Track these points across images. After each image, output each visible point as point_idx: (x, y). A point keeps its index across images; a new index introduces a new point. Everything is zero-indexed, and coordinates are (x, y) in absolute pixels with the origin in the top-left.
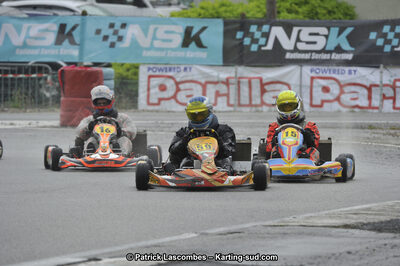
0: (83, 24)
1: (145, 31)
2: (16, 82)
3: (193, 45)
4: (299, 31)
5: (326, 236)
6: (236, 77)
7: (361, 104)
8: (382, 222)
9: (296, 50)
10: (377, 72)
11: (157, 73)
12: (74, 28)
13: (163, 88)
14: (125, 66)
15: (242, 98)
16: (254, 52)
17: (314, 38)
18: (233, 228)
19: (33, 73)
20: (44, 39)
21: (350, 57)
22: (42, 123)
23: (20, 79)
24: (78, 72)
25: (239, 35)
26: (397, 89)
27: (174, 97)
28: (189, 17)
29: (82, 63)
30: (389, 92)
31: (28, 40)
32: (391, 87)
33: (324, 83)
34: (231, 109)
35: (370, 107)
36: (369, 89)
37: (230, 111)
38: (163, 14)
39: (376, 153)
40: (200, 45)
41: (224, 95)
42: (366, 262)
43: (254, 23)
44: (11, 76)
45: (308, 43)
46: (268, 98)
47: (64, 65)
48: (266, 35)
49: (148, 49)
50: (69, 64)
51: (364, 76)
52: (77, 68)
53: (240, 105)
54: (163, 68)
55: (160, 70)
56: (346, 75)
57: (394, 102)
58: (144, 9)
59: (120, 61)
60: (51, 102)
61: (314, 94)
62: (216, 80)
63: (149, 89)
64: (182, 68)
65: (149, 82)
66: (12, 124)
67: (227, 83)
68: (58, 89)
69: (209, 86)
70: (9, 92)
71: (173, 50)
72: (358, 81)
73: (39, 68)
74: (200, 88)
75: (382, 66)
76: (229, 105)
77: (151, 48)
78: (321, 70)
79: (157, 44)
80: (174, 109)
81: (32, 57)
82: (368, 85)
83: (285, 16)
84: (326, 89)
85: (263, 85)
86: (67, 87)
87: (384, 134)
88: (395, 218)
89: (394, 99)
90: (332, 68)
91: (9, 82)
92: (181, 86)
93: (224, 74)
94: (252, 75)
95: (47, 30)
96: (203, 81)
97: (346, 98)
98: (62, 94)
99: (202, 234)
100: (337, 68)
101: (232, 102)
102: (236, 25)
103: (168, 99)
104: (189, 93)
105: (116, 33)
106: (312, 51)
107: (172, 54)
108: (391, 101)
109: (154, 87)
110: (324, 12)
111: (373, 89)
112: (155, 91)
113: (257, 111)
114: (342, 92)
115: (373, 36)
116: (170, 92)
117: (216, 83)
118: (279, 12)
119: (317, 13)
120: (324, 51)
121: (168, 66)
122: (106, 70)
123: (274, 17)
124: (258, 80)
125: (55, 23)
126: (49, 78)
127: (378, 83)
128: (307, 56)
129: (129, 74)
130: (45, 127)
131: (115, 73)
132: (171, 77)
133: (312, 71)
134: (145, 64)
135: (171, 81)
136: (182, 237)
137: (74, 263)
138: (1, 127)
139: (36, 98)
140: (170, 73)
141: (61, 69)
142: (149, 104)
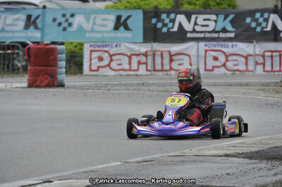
0: (44, 15)
1: (88, 19)
3: (122, 28)
4: (196, 18)
5: (212, 162)
6: (152, 51)
7: (240, 69)
8: (252, 152)
9: (194, 31)
10: (251, 46)
11: (97, 49)
12: (37, 18)
13: (101, 59)
14: (73, 44)
15: (156, 65)
16: (164, 33)
17: (207, 22)
18: (147, 158)
19: (9, 49)
20: (16, 25)
21: (232, 35)
22: (15, 85)
24: (40, 49)
25: (154, 21)
26: (266, 58)
27: (109, 65)
28: (119, 9)
29: (43, 42)
30: (260, 60)
31: (5, 26)
32: (261, 56)
33: (214, 54)
34: (149, 73)
35: (247, 71)
36: (246, 58)
37: (148, 75)
38: (101, 7)
39: (250, 103)
40: (127, 28)
41: (144, 63)
42: (240, 180)
43: (164, 13)
45: (202, 26)
46: (174, 65)
47: (31, 44)
48: (173, 21)
49: (90, 32)
50: (34, 43)
51: (243, 49)
52: (39, 46)
53: (155, 70)
54: (101, 45)
55: (99, 46)
56: (229, 48)
57: (264, 67)
58: (87, 4)
59: (70, 41)
60: (21, 70)
61: (207, 62)
62: (138, 53)
63: (91, 60)
64: (114, 45)
65: (91, 55)
67: (146, 55)
68: (26, 61)
69: (133, 57)
71: (108, 32)
72: (238, 52)
73: (12, 46)
74: (127, 58)
75: (255, 41)
76: (147, 70)
77: (92, 31)
78: (213, 45)
79: (96, 28)
80: (108, 74)
81: (8, 38)
82: (245, 55)
83: (186, 7)
84: (216, 59)
85: (171, 56)
86: (32, 59)
87: (257, 90)
88: (261, 149)
89: (264, 64)
90: (220, 43)
92: (114, 58)
93: (144, 48)
94: (163, 49)
95: (18, 19)
96: (129, 54)
97: (229, 65)
98: (29, 64)
99: (125, 162)
100: (223, 43)
101: (149, 68)
102: (152, 14)
103: (105, 67)
104: (119, 62)
105: (67, 21)
106: (205, 32)
107: (106, 35)
108: (262, 66)
109: (94, 59)
110: (214, 4)
111: (249, 58)
113: (167, 74)
114: (227, 60)
115: (248, 20)
116: (106, 62)
117: (138, 55)
118: (182, 5)
119: (209, 5)
120: (214, 31)
121: (104, 44)
122: (60, 47)
123: (179, 8)
124: (168, 53)
125: (24, 14)
126: (21, 53)
127: (252, 53)
128: (202, 35)
129: (77, 49)
130: (17, 88)
131: (66, 49)
132: (106, 51)
133: (205, 46)
134: (87, 42)
135: (107, 54)
136: (111, 165)
137: (34, 184)
139: (10, 67)
140: (106, 49)
141: (28, 46)
142: (91, 70)
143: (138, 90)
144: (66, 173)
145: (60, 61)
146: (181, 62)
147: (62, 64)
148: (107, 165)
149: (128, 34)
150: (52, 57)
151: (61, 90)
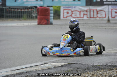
6: (89, 9)
9: (107, 1)
11: (67, 9)
13: (68, 13)
14: (56, 7)
16: (94, 2)
19: (30, 9)
22: (32, 24)
23: (26, 11)
27: (71, 15)
29: (44, 6)
33: (115, 10)
34: (88, 19)
44: (23, 10)
49: (63, 2)
50: (40, 6)
52: (42, 8)
53: (90, 17)
54: (68, 7)
59: (55, 5)
60: (35, 18)
61: (113, 14)
62: (83, 10)
63: (64, 13)
64: (73, 7)
65: (64, 11)
66: (23, 24)
67: (87, 11)
68: (37, 14)
70: (22, 15)
76: (87, 17)
77: (64, 1)
78: (114, 7)
81: (29, 5)
84: (116, 12)
86: (39, 13)
91: (23, 12)
92: (73, 12)
93: (86, 8)
104: (75, 14)
106: (112, 1)
107: (70, 3)
112: (65, 14)
113: (96, 19)
117: (83, 11)
120: (115, 1)
122: (51, 8)
126: (34, 10)
128: (110, 3)
129: (58, 9)
130: (33, 25)
131: (54, 9)
133: (112, 7)
134: (62, 6)
137: (40, 65)
138: (20, 25)
139: (31, 17)
140: (70, 9)
141: (37, 8)
142: (64, 18)
143: (83, 26)
144: (53, 60)
146: (101, 14)
147: (52, 15)
149: (79, 3)
150: (47, 12)
151: (51, 26)
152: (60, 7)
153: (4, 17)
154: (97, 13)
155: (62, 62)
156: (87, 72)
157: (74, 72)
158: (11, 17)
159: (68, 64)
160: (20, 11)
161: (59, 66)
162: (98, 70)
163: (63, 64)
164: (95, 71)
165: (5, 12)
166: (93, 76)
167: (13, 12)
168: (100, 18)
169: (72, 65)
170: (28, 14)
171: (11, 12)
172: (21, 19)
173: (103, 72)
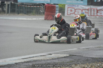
2: (33, 8)
6: (90, 8)
11: (70, 7)
13: (71, 11)
14: (62, 5)
15: (92, 14)
16: (95, 2)
18: (87, 47)
23: (35, 7)
34: (89, 16)
37: (89, 17)
41: (87, 13)
44: (32, 6)
46: (98, 14)
47: (46, 4)
50: (47, 4)
52: (49, 5)
53: (91, 16)
54: (72, 5)
55: (71, 6)
59: (60, 4)
62: (85, 9)
63: (68, 11)
64: (77, 6)
66: (32, 19)
67: (88, 10)
68: (44, 10)
69: (83, 10)
70: (32, 11)
73: (39, 5)
74: (81, 11)
76: (88, 15)
81: (38, 2)
85: (97, 11)
86: (46, 10)
91: (32, 8)
92: (76, 10)
93: (87, 7)
94: (94, 8)
96: (82, 9)
98: (45, 12)
99: (79, 49)
101: (89, 15)
103: (73, 14)
104: (78, 12)
107: (74, 2)
109: (69, 10)
112: (69, 11)
113: (96, 17)
116: (73, 12)
117: (85, 10)
121: (73, 5)
122: (57, 6)
124: (96, 9)
126: (42, 7)
130: (40, 20)
131: (59, 6)
132: (73, 8)
134: (67, 4)
135: (74, 9)
136: (73, 49)
137: (45, 55)
138: (29, 19)
139: (39, 13)
140: (73, 7)
141: (45, 5)
144: (57, 52)
145: (56, 11)
146: (101, 13)
148: (72, 49)
149: (82, 2)
150: (53, 9)
152: (65, 5)
153: (15, 12)
154: (97, 12)
155: (65, 54)
156: (86, 64)
157: (75, 63)
158: (21, 11)
159: (70, 55)
160: (29, 7)
161: (62, 57)
162: (97, 62)
163: (65, 55)
164: (94, 63)
165: (16, 7)
166: (92, 67)
167: (23, 8)
168: (100, 17)
169: (74, 56)
170: (36, 10)
171: (21, 7)
172: (30, 14)
173: (100, 64)
